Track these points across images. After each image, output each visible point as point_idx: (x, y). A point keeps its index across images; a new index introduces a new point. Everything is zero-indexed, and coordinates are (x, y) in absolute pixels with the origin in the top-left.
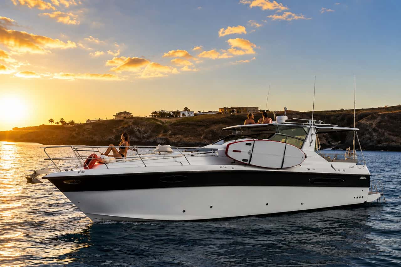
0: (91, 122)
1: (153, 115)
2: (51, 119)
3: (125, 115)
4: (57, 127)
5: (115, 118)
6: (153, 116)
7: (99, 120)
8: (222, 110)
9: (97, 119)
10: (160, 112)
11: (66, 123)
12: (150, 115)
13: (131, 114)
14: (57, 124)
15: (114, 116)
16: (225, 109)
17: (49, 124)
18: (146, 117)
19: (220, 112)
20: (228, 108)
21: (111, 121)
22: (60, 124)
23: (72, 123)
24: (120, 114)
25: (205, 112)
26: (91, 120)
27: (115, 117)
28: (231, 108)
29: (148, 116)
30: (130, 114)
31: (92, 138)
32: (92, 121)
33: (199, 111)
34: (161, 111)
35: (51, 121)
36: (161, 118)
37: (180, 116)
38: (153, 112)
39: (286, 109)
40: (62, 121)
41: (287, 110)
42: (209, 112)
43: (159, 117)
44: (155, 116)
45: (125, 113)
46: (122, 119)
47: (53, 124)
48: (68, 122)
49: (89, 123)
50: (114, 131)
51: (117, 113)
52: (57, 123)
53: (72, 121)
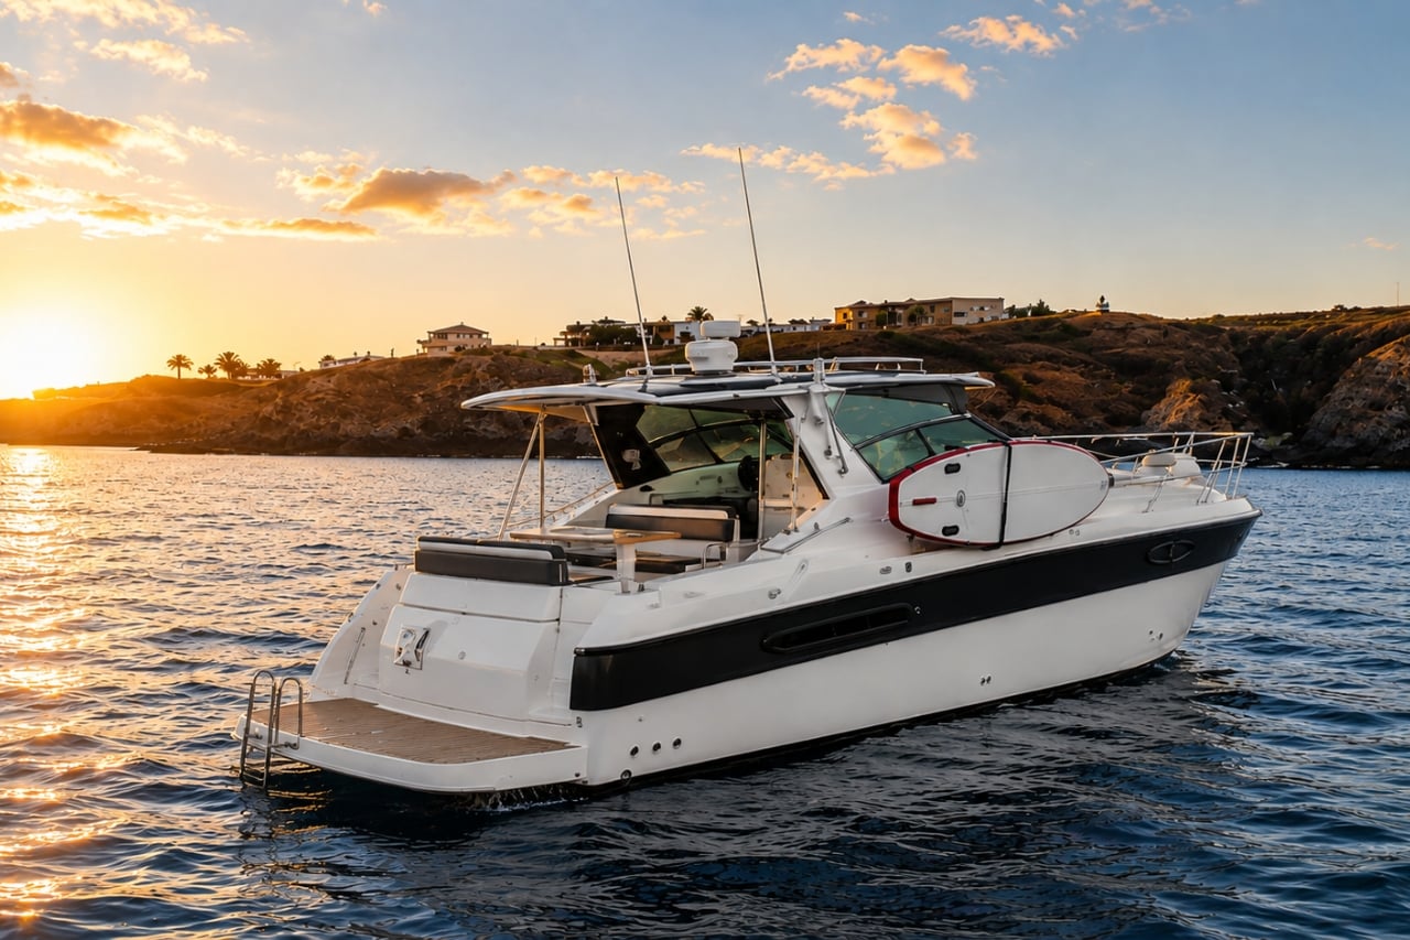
0: (338, 365)
1: (569, 337)
2: (179, 358)
3: (464, 340)
4: (207, 388)
5: (421, 351)
6: (567, 340)
7: (366, 359)
8: (845, 316)
9: (358, 355)
10: (594, 327)
11: (244, 370)
12: (555, 339)
13: (484, 336)
14: (204, 376)
15: (419, 342)
16: (860, 308)
17: (173, 373)
18: (543, 344)
19: (841, 321)
20: (871, 307)
21: (409, 363)
22: (221, 374)
23: (270, 368)
24: (441, 335)
25: (777, 323)
26: (337, 358)
27: (424, 348)
28: (885, 306)
29: (550, 343)
30: (480, 333)
31: (336, 427)
32: (340, 361)
33: (751, 322)
34: (601, 321)
35: (179, 362)
36: (600, 350)
37: (672, 341)
38: (568, 327)
39: (1107, 305)
40: (229, 362)
41: (1111, 309)
42: (793, 322)
43: (590, 345)
44: (575, 342)
45: (461, 330)
46: (449, 352)
47: (186, 374)
48: (256, 367)
49: (328, 370)
50: (419, 400)
51: (430, 333)
52: (209, 370)
53: (271, 361)
